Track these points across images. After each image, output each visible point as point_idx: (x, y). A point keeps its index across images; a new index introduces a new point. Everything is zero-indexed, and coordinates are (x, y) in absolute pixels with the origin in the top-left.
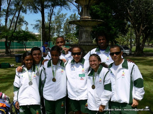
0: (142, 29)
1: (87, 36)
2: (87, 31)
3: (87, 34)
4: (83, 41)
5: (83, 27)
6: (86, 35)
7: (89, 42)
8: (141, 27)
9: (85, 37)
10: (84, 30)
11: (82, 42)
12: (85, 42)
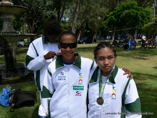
0: (34, 24)
1: (10, 26)
2: (9, 20)
3: (10, 23)
4: (6, 32)
5: (5, 15)
6: (8, 24)
7: (13, 32)
8: (34, 23)
9: (7, 27)
10: (6, 18)
11: (4, 33)
12: (7, 33)
